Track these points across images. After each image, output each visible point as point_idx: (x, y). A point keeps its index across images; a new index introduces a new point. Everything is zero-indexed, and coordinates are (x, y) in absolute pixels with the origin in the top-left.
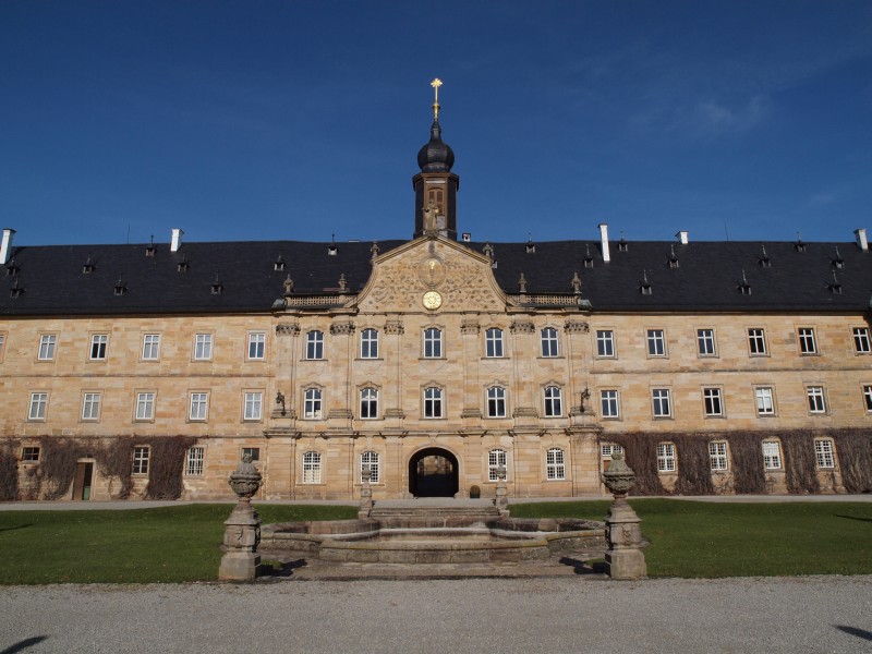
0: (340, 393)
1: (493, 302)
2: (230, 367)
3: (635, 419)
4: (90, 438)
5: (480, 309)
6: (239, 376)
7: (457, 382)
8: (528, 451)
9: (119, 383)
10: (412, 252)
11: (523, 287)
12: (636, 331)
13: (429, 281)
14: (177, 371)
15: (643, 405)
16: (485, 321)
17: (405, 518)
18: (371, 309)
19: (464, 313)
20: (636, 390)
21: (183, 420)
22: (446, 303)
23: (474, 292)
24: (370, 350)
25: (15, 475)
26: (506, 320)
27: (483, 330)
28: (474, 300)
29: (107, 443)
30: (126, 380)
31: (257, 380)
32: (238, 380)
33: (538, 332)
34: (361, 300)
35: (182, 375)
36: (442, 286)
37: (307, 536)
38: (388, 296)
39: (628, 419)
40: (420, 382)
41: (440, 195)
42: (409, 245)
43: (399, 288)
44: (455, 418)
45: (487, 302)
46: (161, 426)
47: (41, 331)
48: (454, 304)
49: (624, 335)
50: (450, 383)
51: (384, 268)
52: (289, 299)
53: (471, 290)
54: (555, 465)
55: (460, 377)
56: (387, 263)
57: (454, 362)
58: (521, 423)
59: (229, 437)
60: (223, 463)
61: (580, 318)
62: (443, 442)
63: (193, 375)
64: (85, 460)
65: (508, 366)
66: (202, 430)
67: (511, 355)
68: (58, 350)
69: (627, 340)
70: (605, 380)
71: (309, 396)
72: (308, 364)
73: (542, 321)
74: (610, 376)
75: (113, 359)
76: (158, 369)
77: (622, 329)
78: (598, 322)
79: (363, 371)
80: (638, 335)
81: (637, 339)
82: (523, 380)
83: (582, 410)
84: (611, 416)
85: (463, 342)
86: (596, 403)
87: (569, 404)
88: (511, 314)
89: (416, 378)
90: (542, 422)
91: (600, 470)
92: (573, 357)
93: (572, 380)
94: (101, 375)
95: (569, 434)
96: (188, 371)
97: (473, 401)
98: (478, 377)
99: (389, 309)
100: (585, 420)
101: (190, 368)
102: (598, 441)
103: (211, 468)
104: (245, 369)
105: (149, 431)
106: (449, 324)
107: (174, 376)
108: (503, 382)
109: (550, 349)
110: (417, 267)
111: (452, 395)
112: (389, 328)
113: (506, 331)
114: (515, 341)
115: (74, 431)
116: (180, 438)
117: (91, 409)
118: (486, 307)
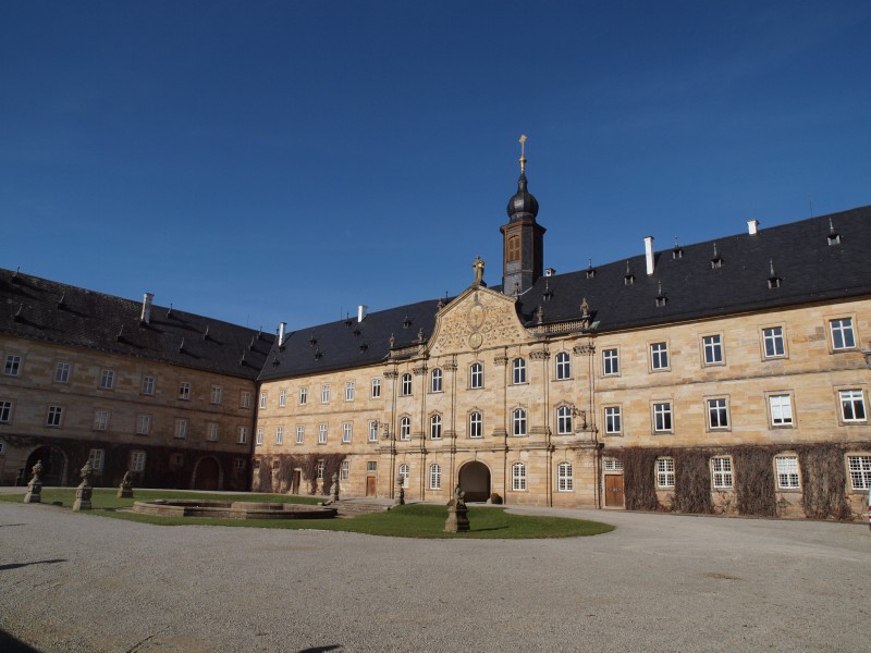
1: (518, 335)
2: (362, 405)
3: (635, 434)
4: (299, 455)
5: (506, 343)
6: (366, 410)
7: (492, 406)
9: (311, 419)
10: (463, 303)
11: (540, 319)
12: (639, 347)
13: (474, 324)
14: (336, 410)
15: (642, 420)
16: (512, 353)
18: (438, 354)
19: (495, 348)
20: (637, 405)
21: (340, 443)
22: (484, 342)
23: (504, 329)
24: (438, 385)
25: (270, 478)
26: (526, 350)
28: (504, 336)
29: (306, 457)
30: (315, 417)
31: (376, 413)
32: (366, 414)
33: (553, 357)
34: (431, 347)
35: (339, 412)
36: (483, 327)
38: (448, 342)
39: (629, 434)
40: (467, 409)
41: (517, 241)
42: (460, 298)
43: (454, 334)
44: (489, 437)
45: (513, 336)
46: (331, 447)
47: (281, 389)
48: (491, 342)
50: (487, 408)
51: (446, 320)
52: (392, 352)
53: (502, 327)
54: (566, 478)
55: (493, 403)
56: (447, 315)
57: (489, 390)
59: (362, 454)
60: (359, 472)
61: (585, 341)
62: (482, 457)
63: (345, 412)
64: (297, 469)
65: (529, 391)
66: (348, 449)
67: (530, 381)
68: (288, 400)
69: (629, 356)
70: (609, 398)
73: (557, 347)
74: (613, 393)
75: (309, 403)
76: (328, 408)
77: (625, 345)
78: (604, 342)
79: (435, 402)
80: (640, 351)
81: (639, 354)
82: (538, 401)
83: (585, 426)
84: (614, 432)
85: (496, 374)
86: (600, 420)
87: (577, 422)
88: (530, 344)
89: (465, 405)
90: (554, 439)
91: (600, 483)
92: (579, 378)
93: (579, 399)
94: (303, 415)
95: (574, 449)
96: (342, 409)
97: (500, 422)
98: (505, 402)
99: (448, 351)
100: (587, 436)
101: (343, 407)
102: (600, 457)
103: (352, 475)
104: (370, 405)
105: (324, 450)
106: (487, 358)
107: (335, 412)
108: (523, 405)
109: (564, 372)
110: (467, 315)
111: (488, 418)
112: (446, 367)
113: (527, 360)
114: (533, 368)
115: (293, 450)
116: (337, 455)
117: (300, 436)
118: (513, 341)
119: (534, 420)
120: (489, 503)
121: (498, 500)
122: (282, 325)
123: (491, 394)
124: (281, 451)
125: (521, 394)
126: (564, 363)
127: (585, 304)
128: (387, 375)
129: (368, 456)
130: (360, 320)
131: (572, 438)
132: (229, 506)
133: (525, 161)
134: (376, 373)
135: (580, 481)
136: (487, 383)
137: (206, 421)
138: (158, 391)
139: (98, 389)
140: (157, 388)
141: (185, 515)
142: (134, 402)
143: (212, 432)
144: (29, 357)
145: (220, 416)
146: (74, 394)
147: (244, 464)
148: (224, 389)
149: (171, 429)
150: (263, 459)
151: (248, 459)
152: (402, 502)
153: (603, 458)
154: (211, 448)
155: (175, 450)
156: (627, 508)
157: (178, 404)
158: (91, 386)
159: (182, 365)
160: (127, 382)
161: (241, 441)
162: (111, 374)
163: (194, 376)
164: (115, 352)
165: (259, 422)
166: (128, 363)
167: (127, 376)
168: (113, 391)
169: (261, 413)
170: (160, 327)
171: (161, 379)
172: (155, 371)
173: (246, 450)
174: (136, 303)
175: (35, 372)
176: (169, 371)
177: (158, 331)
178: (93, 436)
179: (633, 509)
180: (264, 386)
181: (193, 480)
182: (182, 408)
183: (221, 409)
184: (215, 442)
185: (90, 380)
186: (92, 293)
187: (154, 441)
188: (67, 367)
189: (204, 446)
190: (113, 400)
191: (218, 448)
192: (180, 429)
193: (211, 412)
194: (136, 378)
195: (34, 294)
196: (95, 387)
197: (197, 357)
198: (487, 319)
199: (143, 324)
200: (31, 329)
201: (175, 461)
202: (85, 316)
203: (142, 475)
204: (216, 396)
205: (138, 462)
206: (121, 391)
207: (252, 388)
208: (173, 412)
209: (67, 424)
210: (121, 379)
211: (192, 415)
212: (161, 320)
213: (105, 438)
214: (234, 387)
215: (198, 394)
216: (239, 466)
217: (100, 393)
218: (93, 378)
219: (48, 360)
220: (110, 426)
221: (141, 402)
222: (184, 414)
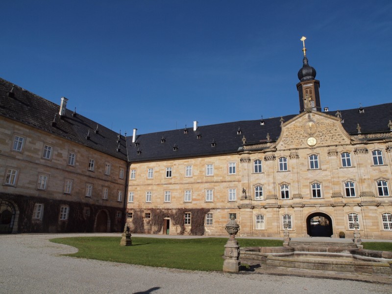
0: (271, 187)
1: (343, 139)
2: (221, 178)
4: (168, 209)
6: (225, 182)
8: (370, 214)
9: (177, 187)
10: (300, 120)
11: (359, 131)
13: (309, 132)
14: (200, 181)
16: (340, 149)
17: (306, 247)
18: (282, 148)
19: (329, 146)
21: (203, 201)
22: (319, 142)
23: (333, 136)
24: (284, 167)
25: (143, 223)
26: (352, 148)
27: (339, 154)
28: (333, 139)
29: (174, 211)
30: (180, 185)
31: (234, 183)
32: (225, 184)
33: (370, 153)
34: (278, 144)
35: (202, 183)
36: (316, 134)
37: (260, 254)
38: (290, 142)
40: (309, 181)
41: (311, 91)
42: (298, 117)
43: (295, 137)
44: (328, 198)
45: (340, 140)
46: (195, 204)
47: (148, 167)
48: (323, 142)
50: (324, 180)
51: (287, 129)
52: (245, 147)
53: (331, 135)
54: (387, 222)
55: (329, 178)
56: (288, 126)
57: (326, 170)
58: (365, 200)
59: (223, 209)
60: (221, 220)
62: (323, 210)
63: (206, 182)
64: (167, 218)
65: (355, 171)
66: (211, 206)
67: (356, 165)
68: (154, 174)
71: (257, 189)
72: (255, 175)
73: (371, 147)
75: (174, 177)
76: (192, 180)
79: (281, 177)
82: (364, 177)
85: (330, 161)
88: (353, 145)
89: (307, 179)
90: (377, 199)
94: (170, 184)
96: (204, 181)
97: (336, 189)
99: (292, 147)
101: (205, 179)
103: (216, 222)
104: (228, 179)
106: (321, 152)
107: (199, 183)
108: (352, 179)
110: (303, 127)
111: (326, 187)
112: (291, 157)
113: (352, 154)
114: (357, 158)
115: (162, 206)
116: (203, 209)
118: (340, 142)
119: (363, 188)
122: (134, 130)
123: (324, 173)
124: (150, 206)
125: (349, 173)
128: (242, 160)
129: (229, 210)
130: (195, 129)
133: (306, 50)
136: (323, 166)
137: (103, 186)
138: (77, 164)
139: (42, 158)
140: (77, 161)
142: (63, 170)
143: (105, 194)
145: (109, 183)
146: (27, 161)
148: (112, 166)
149: (84, 190)
150: (135, 212)
151: (123, 212)
154: (104, 204)
155: (87, 205)
157: (88, 173)
158: (37, 156)
159: (92, 147)
160: (60, 155)
161: (119, 200)
162: (50, 148)
163: (97, 155)
164: (52, 133)
165: (130, 188)
166: (61, 142)
167: (60, 151)
168: (50, 161)
169: (130, 183)
170: (71, 121)
171: (79, 155)
172: (76, 149)
173: (122, 206)
176: (83, 150)
177: (72, 124)
178: (36, 194)
180: (133, 166)
181: (95, 226)
182: (90, 177)
183: (109, 179)
184: (107, 200)
185: (36, 151)
186: (26, 91)
187: (73, 199)
188: (21, 139)
189: (101, 203)
190: (50, 167)
191: (109, 204)
192: (89, 193)
193: (105, 180)
194: (65, 153)
196: (40, 157)
197: (96, 144)
199: (62, 117)
201: (86, 212)
202: (28, 105)
203: (67, 223)
204: (108, 170)
205: (65, 214)
206: (55, 161)
207: (125, 166)
208: (85, 178)
209: (20, 184)
210: (56, 153)
211: (95, 182)
212: (70, 117)
213: (44, 195)
214: (117, 165)
215: (98, 168)
216: (119, 215)
217: (42, 161)
218: (39, 150)
219: (9, 132)
220: (48, 186)
221: (68, 171)
222: (91, 180)
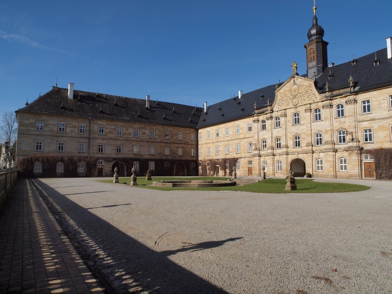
1: (316, 98)
2: (244, 136)
3: (380, 142)
4: (218, 159)
5: (311, 102)
6: (246, 138)
7: (305, 132)
8: (329, 159)
9: (221, 144)
10: (288, 84)
11: (327, 89)
12: (382, 98)
13: (294, 94)
15: (385, 135)
16: (313, 107)
18: (277, 110)
19: (305, 105)
20: (382, 128)
21: (235, 153)
22: (300, 102)
24: (278, 124)
25: (206, 170)
26: (321, 104)
28: (309, 99)
29: (220, 160)
30: (223, 143)
31: (250, 139)
33: (335, 107)
34: (274, 106)
35: (234, 140)
36: (298, 95)
38: (282, 104)
39: (377, 142)
41: (314, 51)
42: (286, 82)
43: (285, 100)
44: (304, 147)
45: (314, 98)
46: (231, 155)
47: (207, 132)
48: (303, 102)
49: (376, 101)
50: (303, 133)
51: (280, 94)
52: (256, 111)
53: (308, 95)
54: (343, 164)
56: (281, 91)
57: (303, 125)
58: (327, 147)
59: (245, 158)
61: (352, 97)
62: (301, 156)
64: (217, 166)
65: (323, 124)
66: (239, 156)
67: (323, 119)
68: (211, 136)
69: (377, 103)
70: (365, 125)
73: (336, 102)
74: (368, 122)
75: (220, 137)
76: (229, 138)
77: (374, 98)
78: (362, 97)
80: (383, 100)
81: (383, 101)
82: (328, 129)
83: (353, 140)
84: (368, 141)
85: (306, 117)
86: (361, 136)
87: (348, 138)
88: (322, 101)
89: (292, 133)
90: (336, 146)
91: (361, 166)
92: (349, 116)
93: (349, 126)
94: (218, 142)
95: (347, 151)
96: (235, 138)
97: (309, 140)
98: (311, 130)
99: (282, 108)
100: (354, 144)
101: (235, 137)
102: (361, 154)
103: (241, 167)
104: (247, 136)
105: (228, 157)
106: (301, 110)
107: (232, 140)
108: (320, 131)
109: (341, 114)
110: (290, 90)
111: (303, 138)
112: (282, 116)
113: (322, 109)
114: (324, 113)
115: (215, 158)
116: (234, 159)
117: (218, 151)
118: (314, 100)
119: (326, 138)
120: (305, 177)
121: (310, 176)
122: (205, 103)
123: (304, 127)
124: (210, 158)
125: (318, 126)
126: (340, 109)
127: (351, 78)
128: (254, 121)
129: (248, 158)
130: (240, 97)
131: (346, 146)
132: (190, 182)
134: (249, 121)
135: (351, 166)
136: (302, 122)
137: (177, 147)
138: (157, 136)
139: (134, 137)
140: (156, 135)
141: (173, 186)
142: (148, 142)
143: (180, 152)
144: (106, 127)
145: (182, 145)
146: (124, 140)
147: (195, 165)
148: (183, 133)
149: (163, 152)
150: (202, 162)
151: (196, 162)
152: (265, 178)
153: (363, 155)
154: (180, 158)
155: (166, 160)
156: (377, 179)
157: (165, 141)
158: (130, 137)
159: (165, 125)
160: (144, 133)
161: (193, 155)
162: (137, 131)
163: (170, 129)
164: (138, 121)
165: (199, 146)
166: (144, 126)
167: (144, 131)
168: (139, 137)
169: (199, 143)
170: (154, 109)
171: (157, 131)
172: (154, 128)
173: (195, 159)
174: (143, 100)
175: (110, 132)
176: (160, 128)
177: (155, 111)
178: (134, 157)
179: (380, 179)
180: (200, 131)
181: (174, 172)
182: (166, 143)
183: (183, 142)
184: (182, 156)
185: (129, 134)
186: (126, 98)
187: (157, 157)
188: (120, 129)
189: (177, 158)
190: (139, 141)
191: (183, 158)
192: (167, 152)
193: (179, 144)
194: (147, 132)
195: (105, 101)
196: (132, 137)
197: (171, 121)
198: (300, 91)
199: (147, 109)
200: (106, 115)
201: (167, 165)
202: (124, 108)
203: (154, 171)
204: (180, 137)
205: (152, 166)
206: (142, 137)
207: (195, 132)
208: (164, 144)
209: (124, 152)
210: (142, 132)
211: (171, 145)
212: (154, 106)
213: (138, 157)
214: (188, 132)
215: (173, 136)
216: (193, 165)
217: (134, 139)
218: (131, 133)
219: (113, 127)
220: (139, 152)
221: (150, 141)
222: (168, 145)
